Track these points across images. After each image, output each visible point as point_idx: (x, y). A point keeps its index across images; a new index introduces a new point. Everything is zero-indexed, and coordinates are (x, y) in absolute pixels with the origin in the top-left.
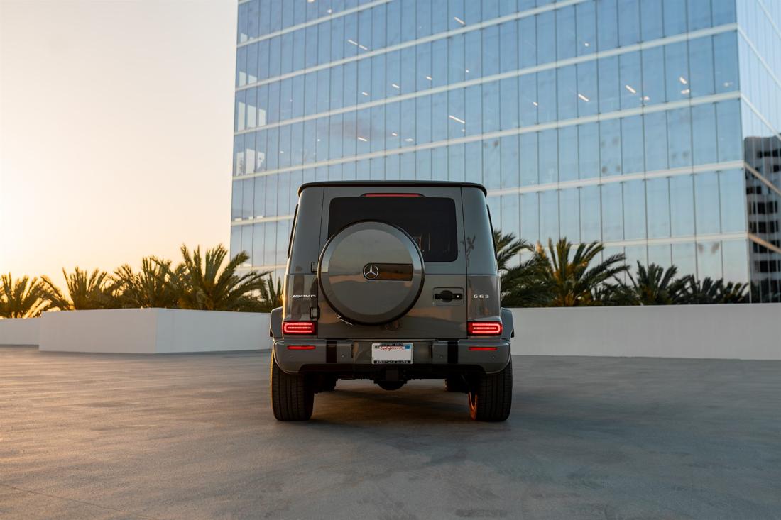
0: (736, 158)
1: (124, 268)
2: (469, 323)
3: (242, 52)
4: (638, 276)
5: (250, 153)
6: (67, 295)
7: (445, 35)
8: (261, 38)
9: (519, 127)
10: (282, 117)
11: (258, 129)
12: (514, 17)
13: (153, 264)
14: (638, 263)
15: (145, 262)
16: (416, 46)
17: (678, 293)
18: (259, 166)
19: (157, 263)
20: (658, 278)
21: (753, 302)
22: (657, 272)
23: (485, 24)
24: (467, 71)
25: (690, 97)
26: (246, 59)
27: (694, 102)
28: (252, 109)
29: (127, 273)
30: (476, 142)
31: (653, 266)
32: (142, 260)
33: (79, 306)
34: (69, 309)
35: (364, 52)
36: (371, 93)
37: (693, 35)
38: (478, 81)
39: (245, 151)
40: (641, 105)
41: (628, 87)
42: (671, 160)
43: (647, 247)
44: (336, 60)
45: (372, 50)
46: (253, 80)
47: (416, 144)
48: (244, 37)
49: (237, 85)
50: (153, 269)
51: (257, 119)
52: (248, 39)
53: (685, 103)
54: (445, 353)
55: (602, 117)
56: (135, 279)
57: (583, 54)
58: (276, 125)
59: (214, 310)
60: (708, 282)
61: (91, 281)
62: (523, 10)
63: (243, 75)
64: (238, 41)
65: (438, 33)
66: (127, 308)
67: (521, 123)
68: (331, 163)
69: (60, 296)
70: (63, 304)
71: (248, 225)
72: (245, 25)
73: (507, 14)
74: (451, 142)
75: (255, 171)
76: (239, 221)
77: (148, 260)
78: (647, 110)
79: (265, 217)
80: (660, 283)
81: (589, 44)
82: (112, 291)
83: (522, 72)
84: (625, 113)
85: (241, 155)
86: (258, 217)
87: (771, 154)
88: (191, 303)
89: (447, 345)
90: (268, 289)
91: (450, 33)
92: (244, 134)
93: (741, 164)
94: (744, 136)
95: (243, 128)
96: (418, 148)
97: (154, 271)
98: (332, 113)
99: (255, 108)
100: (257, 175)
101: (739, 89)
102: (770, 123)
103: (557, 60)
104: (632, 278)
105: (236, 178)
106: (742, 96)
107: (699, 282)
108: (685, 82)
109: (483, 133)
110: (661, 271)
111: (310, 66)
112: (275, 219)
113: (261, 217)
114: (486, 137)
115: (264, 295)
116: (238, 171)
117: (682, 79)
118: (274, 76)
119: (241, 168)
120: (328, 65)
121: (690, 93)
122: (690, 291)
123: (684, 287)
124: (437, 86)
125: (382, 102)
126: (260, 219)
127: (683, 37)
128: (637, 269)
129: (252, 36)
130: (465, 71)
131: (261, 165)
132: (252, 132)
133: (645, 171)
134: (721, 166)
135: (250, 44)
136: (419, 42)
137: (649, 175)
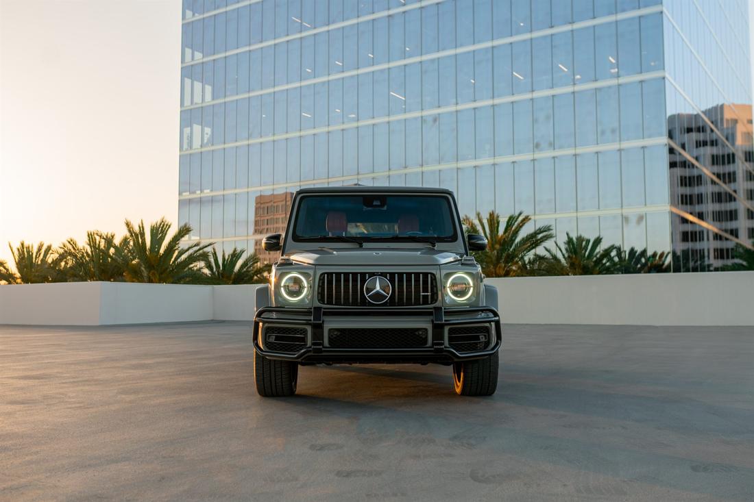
0: (660, 135)
1: (69, 242)
3: (187, 28)
4: (566, 246)
5: (197, 128)
6: (13, 268)
7: (386, 13)
8: (206, 15)
9: (457, 104)
10: (228, 93)
11: (204, 105)
13: (98, 238)
14: (567, 234)
15: (90, 236)
16: (358, 24)
17: (604, 261)
18: (205, 141)
19: (100, 236)
20: (586, 249)
21: (674, 271)
22: (584, 243)
23: (424, 4)
25: (618, 76)
26: (192, 36)
27: (622, 80)
28: (198, 85)
29: (73, 246)
30: (416, 119)
31: (581, 237)
32: (87, 234)
33: (26, 280)
34: (16, 283)
35: (308, 29)
36: (314, 70)
37: (621, 16)
38: (418, 59)
39: (191, 126)
40: (572, 83)
41: (560, 66)
42: (600, 137)
43: (577, 219)
44: (280, 37)
45: (315, 28)
46: (198, 55)
47: (358, 120)
48: (189, 13)
49: (183, 61)
50: (97, 242)
51: (203, 94)
52: (194, 15)
53: (614, 82)
55: (536, 95)
56: (81, 252)
57: (518, 33)
58: (222, 100)
59: (160, 282)
60: (632, 252)
61: (37, 253)
63: (188, 51)
64: (184, 18)
65: (379, 11)
67: (459, 100)
68: (276, 138)
69: (7, 270)
70: (9, 277)
71: (196, 199)
72: (190, 2)
74: (392, 118)
75: (201, 146)
76: (186, 195)
77: (93, 234)
78: (577, 88)
79: (212, 191)
80: (587, 253)
81: (524, 24)
83: (459, 50)
84: (557, 91)
85: (187, 130)
86: (205, 191)
87: (694, 130)
88: (136, 276)
90: (212, 260)
91: (391, 12)
92: (191, 110)
93: (665, 140)
94: (669, 114)
95: (189, 103)
96: (360, 124)
97: (99, 245)
98: (277, 89)
99: (201, 84)
100: (203, 150)
101: (664, 69)
102: (693, 101)
103: (493, 39)
104: (560, 249)
105: (183, 153)
106: (667, 75)
107: (625, 252)
108: (613, 61)
109: (422, 110)
110: (588, 241)
111: (255, 43)
112: (221, 193)
113: (208, 191)
114: (425, 113)
115: (209, 266)
116: (185, 146)
117: (610, 58)
118: (219, 52)
119: (188, 143)
120: (272, 42)
121: (618, 72)
122: (616, 259)
123: (610, 256)
124: (378, 63)
125: (325, 79)
126: (207, 193)
127: (612, 18)
128: (566, 240)
129: (198, 13)
130: (405, 49)
131: (208, 140)
132: (199, 108)
133: (575, 147)
134: (646, 142)
135: (195, 21)
136: (361, 20)
137: (579, 151)
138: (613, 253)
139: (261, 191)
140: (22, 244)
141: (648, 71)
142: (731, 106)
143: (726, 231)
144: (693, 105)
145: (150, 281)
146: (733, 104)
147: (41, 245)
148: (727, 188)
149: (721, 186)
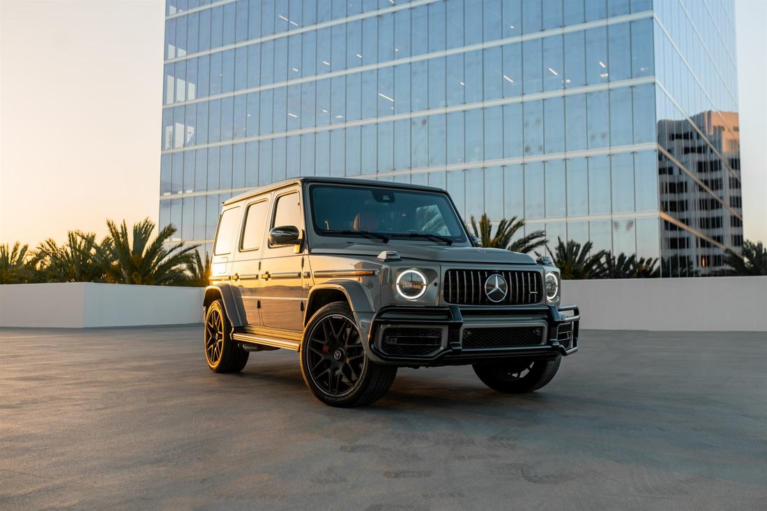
0: (650, 140)
1: (48, 243)
3: (171, 25)
4: (557, 251)
5: (180, 127)
7: (375, 13)
8: (190, 11)
9: (446, 106)
10: (212, 92)
11: (187, 103)
13: (79, 239)
14: (559, 239)
15: (71, 236)
16: (347, 23)
17: (594, 267)
18: (188, 140)
19: (83, 237)
20: (576, 254)
21: (663, 276)
22: (575, 248)
23: (414, 4)
24: (397, 50)
25: (608, 81)
26: (174, 32)
27: (612, 85)
28: (181, 83)
29: (51, 247)
30: (404, 120)
31: (572, 242)
35: (296, 28)
36: (301, 70)
37: (612, 21)
38: (407, 60)
39: (173, 125)
40: (563, 87)
41: (551, 69)
42: (590, 141)
43: (567, 224)
44: (266, 35)
45: (302, 27)
46: (182, 53)
47: (346, 121)
48: (173, 9)
49: (166, 58)
50: (78, 242)
51: (187, 92)
52: (177, 11)
53: (604, 87)
55: (527, 98)
56: (60, 253)
57: (508, 36)
58: (206, 99)
60: (622, 257)
61: (13, 253)
63: (172, 48)
64: (167, 14)
65: (368, 11)
66: (52, 282)
67: (449, 102)
68: (261, 138)
71: (178, 200)
74: (381, 120)
75: (184, 145)
76: (168, 195)
77: (74, 234)
78: (567, 92)
79: (194, 191)
80: (577, 258)
81: (515, 27)
82: (34, 265)
83: (449, 52)
84: (548, 95)
85: (169, 129)
86: (187, 192)
87: (683, 137)
88: (117, 277)
90: (195, 262)
91: (380, 12)
92: (173, 108)
93: (654, 145)
94: (658, 119)
95: (172, 101)
96: (348, 125)
97: (80, 246)
98: (263, 88)
99: (184, 82)
100: (186, 149)
101: (654, 75)
102: (682, 107)
103: (483, 42)
104: (552, 255)
105: (164, 152)
106: (657, 81)
107: (615, 258)
108: (604, 66)
109: (411, 111)
110: (579, 246)
111: (240, 41)
112: (204, 193)
113: (191, 191)
114: (414, 115)
115: (192, 268)
116: (167, 145)
117: (601, 63)
118: (203, 50)
119: (170, 141)
120: (258, 41)
121: (609, 77)
122: (606, 265)
123: (600, 262)
124: (367, 64)
125: (312, 79)
126: (189, 193)
127: (603, 23)
128: (558, 244)
129: (181, 9)
130: (394, 49)
131: (191, 139)
132: (182, 106)
133: (566, 151)
134: (636, 148)
135: (179, 17)
136: (349, 19)
137: (569, 155)
138: (603, 260)
141: (638, 76)
142: (718, 113)
143: (713, 238)
146: (721, 111)
147: (18, 245)
148: (714, 194)
149: (709, 193)
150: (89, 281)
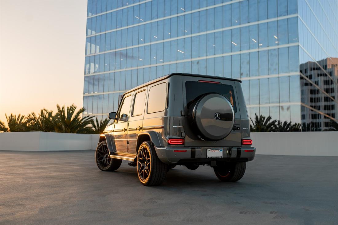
0: (297, 71)
1: (32, 114)
2: (242, 140)
3: (89, 21)
4: (255, 120)
5: (92, 65)
6: (6, 125)
7: (176, 15)
8: (97, 15)
9: (207, 56)
10: (106, 49)
11: (96, 54)
12: (205, 8)
13: (45, 113)
14: (256, 114)
15: (42, 111)
16: (164, 20)
17: (272, 126)
18: (96, 70)
19: (47, 112)
20: (263, 121)
23: (193, 11)
24: (186, 31)
25: (278, 44)
26: (91, 24)
27: (280, 47)
28: (93, 46)
29: (34, 116)
30: (189, 62)
31: (261, 116)
32: (40, 111)
33: (12, 130)
34: (8, 131)
35: (142, 22)
36: (144, 40)
37: (279, 18)
38: (190, 36)
39: (90, 64)
40: (258, 48)
41: (253, 39)
42: (269, 71)
43: (260, 107)
44: (130, 25)
45: (145, 21)
46: (94, 33)
47: (163, 62)
48: (90, 14)
49: (87, 35)
50: (45, 115)
51: (96, 50)
52: (92, 15)
53: (276, 47)
54: (236, 153)
55: (242, 52)
56: (37, 119)
57: (234, 25)
58: (103, 53)
59: (70, 133)
60: (285, 123)
61: (17, 119)
62: (209, 6)
63: (89, 31)
64: (88, 16)
65: (173, 14)
66: (32, 131)
67: (208, 54)
68: (127, 69)
69: (4, 126)
71: (91, 96)
72: (91, 9)
73: (203, 7)
74: (178, 62)
75: (94, 73)
76: (87, 94)
77: (43, 110)
78: (260, 49)
79: (98, 92)
80: (264, 123)
81: (237, 21)
82: (26, 124)
83: (208, 32)
84: (251, 51)
85: (88, 66)
86: (95, 93)
87: (316, 69)
88: (60, 130)
89: (237, 149)
90: (95, 123)
91: (179, 15)
92: (90, 56)
93: (298, 73)
94: (300, 63)
95: (89, 54)
96: (164, 64)
97: (45, 116)
98: (128, 48)
99: (94, 45)
100: (95, 74)
101: (298, 42)
102: (312, 56)
103: (223, 28)
104: (252, 121)
105: (86, 75)
106: (300, 45)
107: (282, 123)
108: (277, 38)
109: (191, 58)
110: (264, 118)
111: (119, 28)
112: (102, 93)
114: (193, 60)
115: (94, 126)
116: (87, 72)
117: (275, 36)
118: (103, 31)
119: (88, 71)
120: (126, 27)
121: (278, 43)
122: (278, 126)
123: (275, 124)
124: (173, 37)
125: (149, 44)
126: (96, 93)
127: (276, 19)
128: (255, 117)
129: (94, 14)
130: (184, 31)
131: (97, 70)
132: (93, 56)
133: (259, 75)
134: (290, 74)
135: (93, 17)
136: (165, 18)
137: (261, 77)
138: (276, 123)
139: (120, 93)
140: (12, 115)
141: (291, 42)
142: (330, 58)
143: (328, 114)
144: (312, 58)
145: (66, 132)
146: (331, 58)
147: (20, 115)
148: (328, 95)
149: (325, 94)
150: (49, 131)
